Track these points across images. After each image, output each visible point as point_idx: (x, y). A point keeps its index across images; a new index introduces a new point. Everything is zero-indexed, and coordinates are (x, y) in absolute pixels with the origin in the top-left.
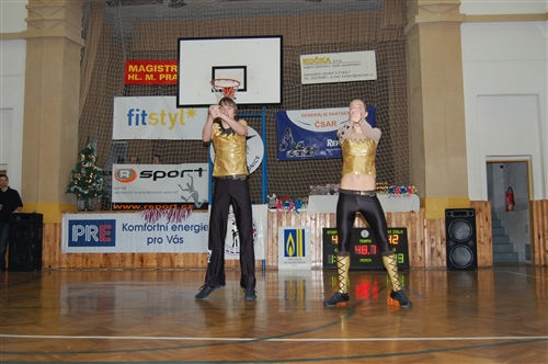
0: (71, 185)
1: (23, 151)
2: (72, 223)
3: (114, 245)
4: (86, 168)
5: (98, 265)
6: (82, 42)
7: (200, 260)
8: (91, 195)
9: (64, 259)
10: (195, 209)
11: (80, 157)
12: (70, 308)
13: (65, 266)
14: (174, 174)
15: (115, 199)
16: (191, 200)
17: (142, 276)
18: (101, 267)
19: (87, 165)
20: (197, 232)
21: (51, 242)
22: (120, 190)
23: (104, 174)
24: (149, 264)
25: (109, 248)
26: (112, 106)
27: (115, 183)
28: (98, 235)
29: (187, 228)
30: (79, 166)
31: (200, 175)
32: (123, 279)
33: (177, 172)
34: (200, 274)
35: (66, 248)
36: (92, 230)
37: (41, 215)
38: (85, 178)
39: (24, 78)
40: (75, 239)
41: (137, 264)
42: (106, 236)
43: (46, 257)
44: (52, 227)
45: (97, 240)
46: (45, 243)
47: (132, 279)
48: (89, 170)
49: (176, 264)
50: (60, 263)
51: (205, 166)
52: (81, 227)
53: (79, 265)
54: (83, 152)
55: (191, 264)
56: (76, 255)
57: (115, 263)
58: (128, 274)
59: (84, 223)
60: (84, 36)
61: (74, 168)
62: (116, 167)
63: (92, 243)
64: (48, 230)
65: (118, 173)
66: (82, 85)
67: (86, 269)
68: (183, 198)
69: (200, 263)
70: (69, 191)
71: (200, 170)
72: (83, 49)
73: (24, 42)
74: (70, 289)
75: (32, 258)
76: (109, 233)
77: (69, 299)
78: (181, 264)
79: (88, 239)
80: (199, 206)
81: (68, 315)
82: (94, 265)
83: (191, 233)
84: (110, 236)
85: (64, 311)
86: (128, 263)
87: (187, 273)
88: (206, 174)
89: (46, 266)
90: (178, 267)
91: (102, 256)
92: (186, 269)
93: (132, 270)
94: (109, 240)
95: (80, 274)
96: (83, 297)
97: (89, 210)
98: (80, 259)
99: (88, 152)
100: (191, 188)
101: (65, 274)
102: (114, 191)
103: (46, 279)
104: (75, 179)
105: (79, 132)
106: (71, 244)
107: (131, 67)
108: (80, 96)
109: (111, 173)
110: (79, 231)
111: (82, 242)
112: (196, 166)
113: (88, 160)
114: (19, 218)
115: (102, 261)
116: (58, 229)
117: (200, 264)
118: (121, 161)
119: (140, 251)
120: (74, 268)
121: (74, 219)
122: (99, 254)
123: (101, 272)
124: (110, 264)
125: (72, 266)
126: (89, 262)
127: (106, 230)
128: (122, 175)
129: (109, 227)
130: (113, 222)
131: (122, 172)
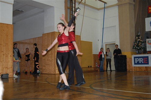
0: (134, 46)
2: (135, 58)
3: (148, 64)
5: (144, 70)
6: (134, 3)
8: (140, 49)
9: (133, 68)
11: (136, 38)
12: (135, 84)
13: (134, 70)
15: (148, 50)
18: (145, 71)
19: (138, 40)
21: (129, 63)
22: (149, 47)
23: (144, 42)
25: (147, 65)
26: (145, 21)
27: (147, 45)
28: (143, 61)
30: (136, 40)
35: (134, 65)
36: (141, 60)
37: (126, 56)
38: (138, 44)
39: (118, 17)
40: (136, 62)
42: (146, 61)
43: (128, 68)
44: (129, 59)
45: (143, 63)
46: (127, 64)
48: (139, 41)
50: (132, 69)
52: (138, 59)
53: (138, 70)
54: (137, 36)
56: (137, 67)
57: (149, 70)
59: (139, 57)
60: (134, 1)
61: (134, 41)
62: (147, 40)
63: (141, 64)
64: (128, 60)
65: (148, 41)
66: (135, 16)
67: (140, 72)
70: (133, 48)
72: (134, 5)
73: (117, 6)
74: (135, 78)
75: (124, 68)
76: (147, 60)
77: (135, 81)
79: (140, 62)
84: (147, 61)
89: (128, 70)
91: (145, 68)
94: (147, 62)
95: (138, 73)
96: (139, 81)
97: (140, 54)
98: (138, 68)
99: (138, 36)
101: (134, 73)
102: (147, 47)
103: (128, 75)
104: (135, 44)
105: (135, 29)
106: (135, 64)
107: (150, 8)
108: (135, 19)
109: (146, 42)
110: (137, 60)
111: (138, 63)
113: (138, 38)
114: (120, 57)
115: (145, 69)
116: (131, 59)
120: (136, 71)
121: (135, 56)
122: (144, 67)
123: (145, 72)
124: (147, 70)
125: (136, 70)
126: (141, 69)
127: (146, 59)
128: (149, 42)
129: (147, 58)
130: (148, 57)
131: (149, 41)
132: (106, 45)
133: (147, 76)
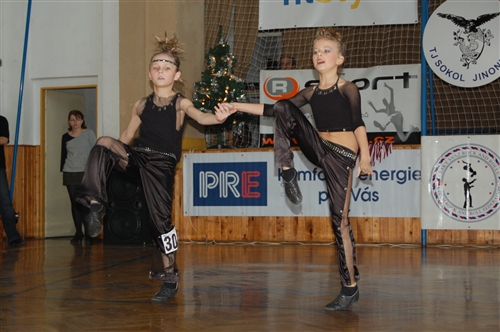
1: (120, 53)
2: (198, 168)
3: (266, 204)
4: (218, 78)
5: (241, 237)
7: (408, 229)
9: (188, 226)
10: (398, 143)
12: (198, 304)
13: (189, 237)
14: (362, 84)
15: (265, 128)
16: (391, 128)
17: (311, 255)
18: (245, 239)
19: (219, 74)
20: (402, 181)
23: (246, 87)
24: (322, 236)
25: (257, 209)
28: (239, 187)
29: (384, 175)
30: (207, 75)
31: (406, 85)
32: (280, 259)
33: (366, 81)
34: (407, 253)
35: (190, 209)
36: (230, 179)
38: (217, 95)
40: (204, 194)
41: (302, 235)
42: (253, 189)
45: (238, 195)
47: (295, 259)
48: (223, 81)
49: (367, 236)
50: (181, 231)
51: (414, 70)
52: (211, 174)
53: (209, 238)
54: (212, 52)
55: (391, 236)
56: (206, 219)
57: (268, 233)
58: (288, 251)
59: (217, 168)
61: (199, 78)
62: (265, 75)
63: (231, 201)
65: (269, 85)
67: (220, 245)
68: (377, 124)
69: (407, 234)
71: (406, 77)
74: (198, 275)
75: (139, 224)
76: (257, 184)
77: (196, 291)
78: (376, 236)
79: (224, 194)
80: (403, 138)
81: (196, 316)
82: (234, 236)
83: (392, 183)
84: (259, 190)
85: (188, 310)
86: (288, 234)
87: (385, 252)
88: (415, 83)
90: (371, 241)
91: (245, 222)
92: (385, 245)
93: (294, 244)
94: (257, 195)
95: (212, 250)
96: (218, 288)
97: (226, 148)
98: (211, 227)
99: (220, 52)
100: (390, 108)
101: (189, 249)
104: (200, 97)
105: (207, 19)
106: (198, 201)
109: (257, 85)
110: (210, 180)
111: (214, 198)
112: (398, 70)
113: (220, 65)
115: (246, 230)
116: (177, 177)
117: (407, 237)
118: (272, 65)
119: (308, 215)
120: (203, 240)
121: (201, 161)
122: (241, 218)
123: (245, 247)
124: (259, 235)
125: (199, 237)
126: (226, 231)
127: (252, 179)
128: (275, 89)
129: (257, 174)
130: (263, 166)
131: (274, 83)
132: (43, 90)
133: (256, 265)
